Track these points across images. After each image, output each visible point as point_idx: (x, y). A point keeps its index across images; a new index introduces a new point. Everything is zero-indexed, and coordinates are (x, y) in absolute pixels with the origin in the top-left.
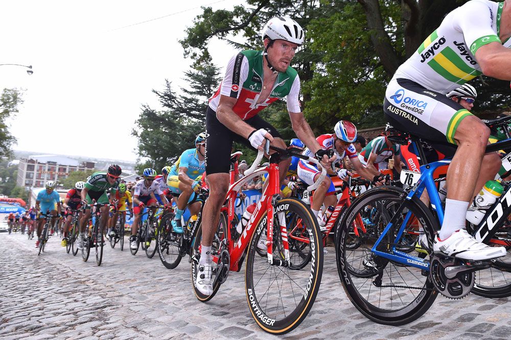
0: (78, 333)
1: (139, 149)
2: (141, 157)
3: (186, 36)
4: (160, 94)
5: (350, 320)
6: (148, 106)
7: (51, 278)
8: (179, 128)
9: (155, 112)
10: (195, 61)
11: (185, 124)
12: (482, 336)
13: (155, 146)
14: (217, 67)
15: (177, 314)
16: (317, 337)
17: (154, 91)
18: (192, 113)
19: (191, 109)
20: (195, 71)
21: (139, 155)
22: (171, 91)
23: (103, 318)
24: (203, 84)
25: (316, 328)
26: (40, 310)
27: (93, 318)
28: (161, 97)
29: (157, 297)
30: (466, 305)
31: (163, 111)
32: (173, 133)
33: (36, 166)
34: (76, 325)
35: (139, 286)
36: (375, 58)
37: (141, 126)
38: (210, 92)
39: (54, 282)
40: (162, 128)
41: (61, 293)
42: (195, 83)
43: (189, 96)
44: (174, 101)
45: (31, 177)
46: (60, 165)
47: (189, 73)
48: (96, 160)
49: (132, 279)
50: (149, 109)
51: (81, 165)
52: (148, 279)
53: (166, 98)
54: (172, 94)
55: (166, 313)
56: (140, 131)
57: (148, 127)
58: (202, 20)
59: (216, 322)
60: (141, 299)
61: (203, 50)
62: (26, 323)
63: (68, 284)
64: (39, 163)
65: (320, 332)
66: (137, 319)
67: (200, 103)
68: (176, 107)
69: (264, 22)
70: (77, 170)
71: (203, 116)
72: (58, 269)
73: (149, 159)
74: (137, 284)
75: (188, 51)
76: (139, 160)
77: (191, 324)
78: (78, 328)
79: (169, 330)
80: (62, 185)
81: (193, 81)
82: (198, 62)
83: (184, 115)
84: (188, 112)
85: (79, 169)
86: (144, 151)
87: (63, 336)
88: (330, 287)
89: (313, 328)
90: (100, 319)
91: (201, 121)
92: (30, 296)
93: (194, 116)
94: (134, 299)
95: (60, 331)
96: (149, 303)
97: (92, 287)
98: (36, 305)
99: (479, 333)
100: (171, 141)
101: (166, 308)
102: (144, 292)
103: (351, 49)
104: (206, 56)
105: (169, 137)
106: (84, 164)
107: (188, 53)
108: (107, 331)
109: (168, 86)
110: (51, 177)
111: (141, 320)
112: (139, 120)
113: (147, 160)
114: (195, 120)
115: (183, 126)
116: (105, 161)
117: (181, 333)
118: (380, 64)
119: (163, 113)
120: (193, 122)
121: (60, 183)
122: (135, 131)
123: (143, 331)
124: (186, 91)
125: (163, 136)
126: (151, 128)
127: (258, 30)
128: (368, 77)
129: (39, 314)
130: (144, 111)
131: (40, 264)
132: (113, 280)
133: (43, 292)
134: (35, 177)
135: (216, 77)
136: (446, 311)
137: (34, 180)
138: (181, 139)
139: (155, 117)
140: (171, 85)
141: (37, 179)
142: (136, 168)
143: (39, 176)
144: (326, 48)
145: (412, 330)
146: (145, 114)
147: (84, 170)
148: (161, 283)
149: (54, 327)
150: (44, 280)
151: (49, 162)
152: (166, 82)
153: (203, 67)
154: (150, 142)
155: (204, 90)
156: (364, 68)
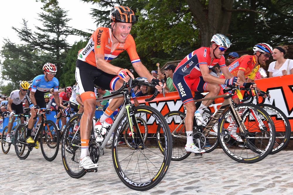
1: (2, 74)
2: (4, 80)
4: (19, 31)
6: (9, 40)
8: (34, 57)
9: (14, 45)
10: (45, 4)
11: (39, 55)
13: (15, 71)
14: (65, 10)
17: (13, 28)
18: (44, 46)
19: (44, 43)
20: (47, 13)
21: (2, 78)
22: (28, 28)
24: (53, 24)
28: (20, 33)
30: (243, 189)
31: (21, 44)
32: (29, 61)
36: (185, 6)
37: (3, 56)
38: (59, 30)
40: (21, 57)
42: (47, 23)
43: (42, 33)
44: (30, 36)
47: (42, 15)
50: (10, 43)
53: (23, 34)
54: (28, 31)
56: (3, 59)
57: (9, 57)
67: (51, 38)
68: (32, 41)
71: (53, 49)
73: (10, 81)
81: (45, 21)
82: (47, 5)
83: (38, 47)
84: (41, 45)
86: (6, 76)
88: (144, 176)
91: (52, 53)
93: (47, 49)
100: (28, 68)
105: (26, 64)
112: (1, 51)
113: (9, 83)
114: (47, 52)
115: (38, 56)
118: (189, 11)
120: (45, 53)
124: (39, 29)
125: (21, 64)
126: (11, 58)
130: (6, 44)
135: (63, 18)
139: (14, 49)
140: (27, 24)
146: (6, 46)
152: (23, 21)
153: (53, 10)
154: (11, 69)
155: (54, 28)
156: (177, 14)
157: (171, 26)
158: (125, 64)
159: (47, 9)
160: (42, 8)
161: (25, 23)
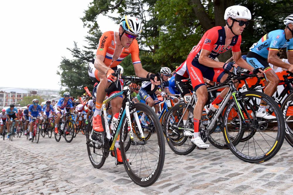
0: (35, 184)
1: (61, 82)
2: (63, 87)
3: (84, 15)
5: (188, 173)
6: (65, 57)
7: (18, 156)
8: (83, 69)
9: (68, 60)
10: (90, 29)
11: (86, 67)
12: (269, 180)
13: (70, 80)
15: (89, 173)
16: (170, 183)
17: (68, 49)
18: (90, 60)
20: (91, 36)
21: (61, 85)
22: (77, 48)
23: (48, 176)
24: (95, 43)
25: (169, 178)
26: (13, 173)
27: (43, 176)
28: (72, 51)
29: (77, 164)
31: (73, 60)
32: (79, 72)
33: (5, 95)
34: (34, 180)
35: (66, 158)
36: (196, 21)
37: (61, 69)
39: (20, 158)
40: (74, 69)
41: (24, 164)
42: (91, 42)
43: (88, 50)
44: (79, 54)
45: (2, 101)
46: (18, 94)
47: (87, 37)
48: (37, 90)
49: (63, 154)
50: (66, 59)
51: (29, 93)
52: (72, 154)
53: (74, 52)
54: (78, 49)
55: (83, 172)
56: (61, 72)
57: (65, 70)
58: (93, 5)
59: (111, 176)
60: (68, 165)
61: (94, 22)
62: (7, 180)
63: (27, 159)
64: (6, 93)
65: (171, 180)
66: (67, 176)
68: (81, 57)
69: (129, 4)
70: (27, 96)
72: (21, 151)
73: (67, 87)
74: (66, 157)
75: (85, 24)
76: (61, 88)
77: (98, 178)
78: (35, 182)
79: (86, 181)
80: (19, 105)
81: (89, 41)
82: (92, 30)
83: (85, 61)
84: (88, 59)
85: (29, 95)
86: (64, 83)
87: (27, 186)
89: (167, 178)
90: (47, 177)
92: (7, 166)
94: (64, 165)
95: (25, 184)
96: (73, 167)
97: (41, 160)
98: (11, 170)
99: (266, 179)
100: (79, 76)
101: (83, 170)
102: (70, 161)
103: (181, 16)
104: (96, 26)
105: (77, 74)
106: (31, 92)
107: (86, 25)
108: (51, 183)
109: (76, 45)
110: (13, 101)
111: (69, 177)
112: (60, 66)
115: (85, 68)
116: (42, 90)
117: (92, 183)
118: (199, 24)
119: (74, 61)
121: (18, 104)
122: (58, 72)
123: (71, 183)
124: (86, 47)
125: (74, 74)
126: (67, 70)
127: (126, 8)
128: (193, 32)
129: (13, 175)
130: (63, 60)
131: (11, 149)
132: (52, 156)
133: (14, 163)
134: (4, 101)
136: (246, 167)
137: (4, 103)
138: (84, 75)
139: (69, 63)
140: (77, 44)
141: (5, 102)
142: (60, 93)
143: (7, 100)
144: (166, 16)
145: (226, 178)
146: (63, 62)
147: (31, 95)
148: (79, 156)
149: (22, 181)
150: (14, 157)
151: (11, 92)
152: (74, 42)
153: (95, 33)
154: (67, 78)
155: (96, 46)
156: (189, 27)
157: (185, 38)
158: (151, 69)
159: (91, 32)
160: (88, 32)
161: (75, 44)
